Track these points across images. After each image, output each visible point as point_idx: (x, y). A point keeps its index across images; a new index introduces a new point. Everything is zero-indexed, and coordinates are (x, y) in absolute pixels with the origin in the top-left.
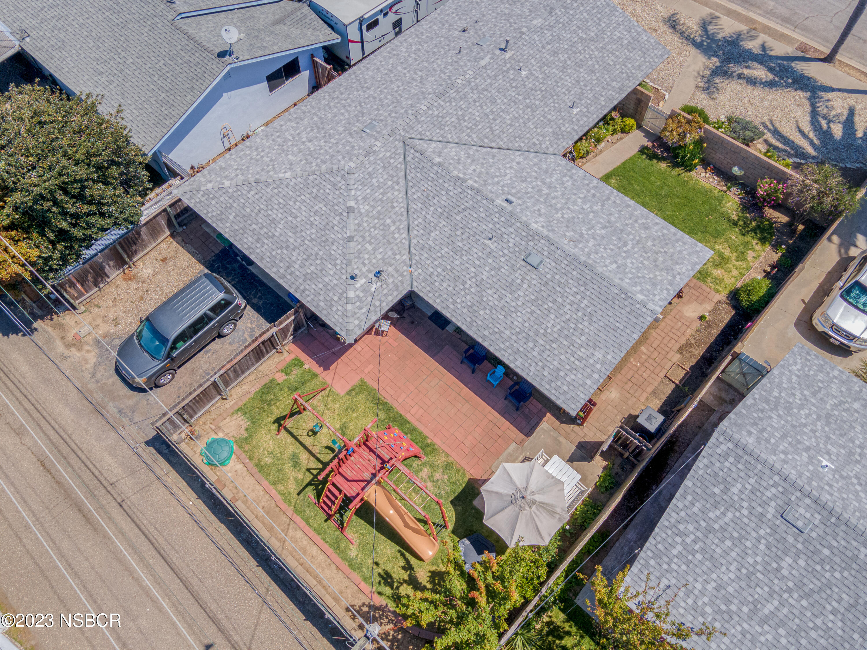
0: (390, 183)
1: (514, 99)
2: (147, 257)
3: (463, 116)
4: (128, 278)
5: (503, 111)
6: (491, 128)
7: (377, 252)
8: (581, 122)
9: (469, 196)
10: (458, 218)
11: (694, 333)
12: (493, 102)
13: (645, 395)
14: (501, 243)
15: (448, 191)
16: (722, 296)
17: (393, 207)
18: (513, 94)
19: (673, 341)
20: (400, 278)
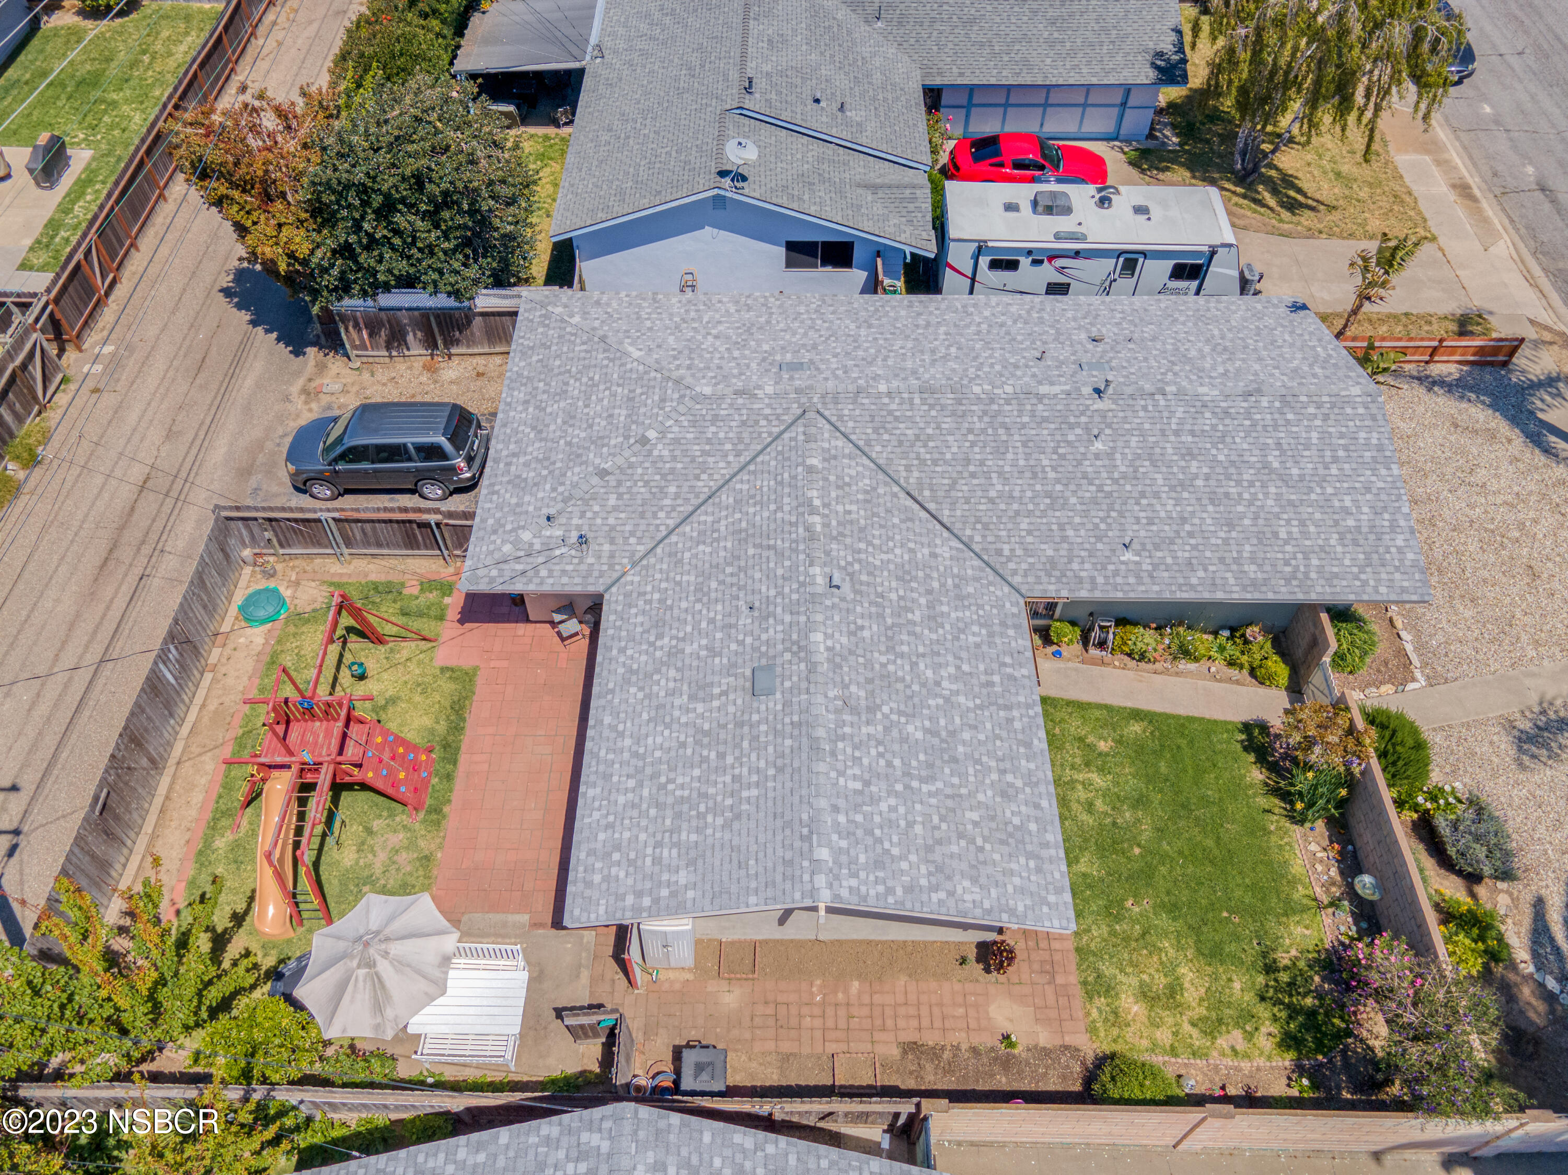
0: (728, 446)
1: (1039, 469)
2: (471, 359)
3: (930, 438)
4: (427, 368)
5: (1000, 474)
6: (955, 482)
7: (615, 514)
8: (1119, 580)
9: (794, 536)
10: (751, 551)
11: (964, 1047)
12: (1000, 451)
13: (770, 1046)
14: (757, 624)
15: (780, 508)
16: (1090, 1048)
17: (697, 478)
18: (1046, 462)
19: (914, 1023)
20: (605, 568)
